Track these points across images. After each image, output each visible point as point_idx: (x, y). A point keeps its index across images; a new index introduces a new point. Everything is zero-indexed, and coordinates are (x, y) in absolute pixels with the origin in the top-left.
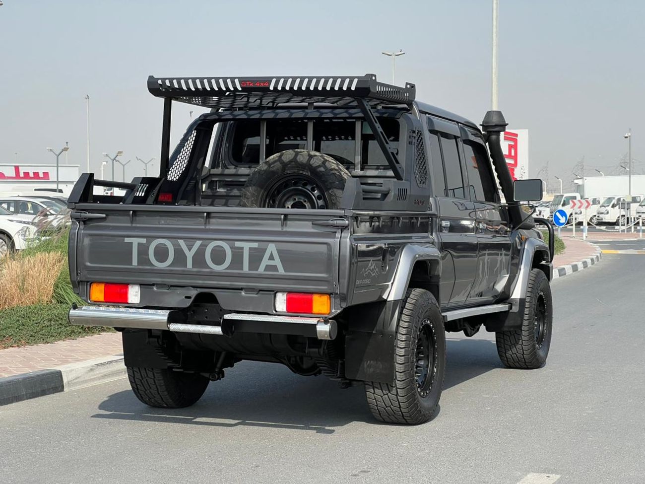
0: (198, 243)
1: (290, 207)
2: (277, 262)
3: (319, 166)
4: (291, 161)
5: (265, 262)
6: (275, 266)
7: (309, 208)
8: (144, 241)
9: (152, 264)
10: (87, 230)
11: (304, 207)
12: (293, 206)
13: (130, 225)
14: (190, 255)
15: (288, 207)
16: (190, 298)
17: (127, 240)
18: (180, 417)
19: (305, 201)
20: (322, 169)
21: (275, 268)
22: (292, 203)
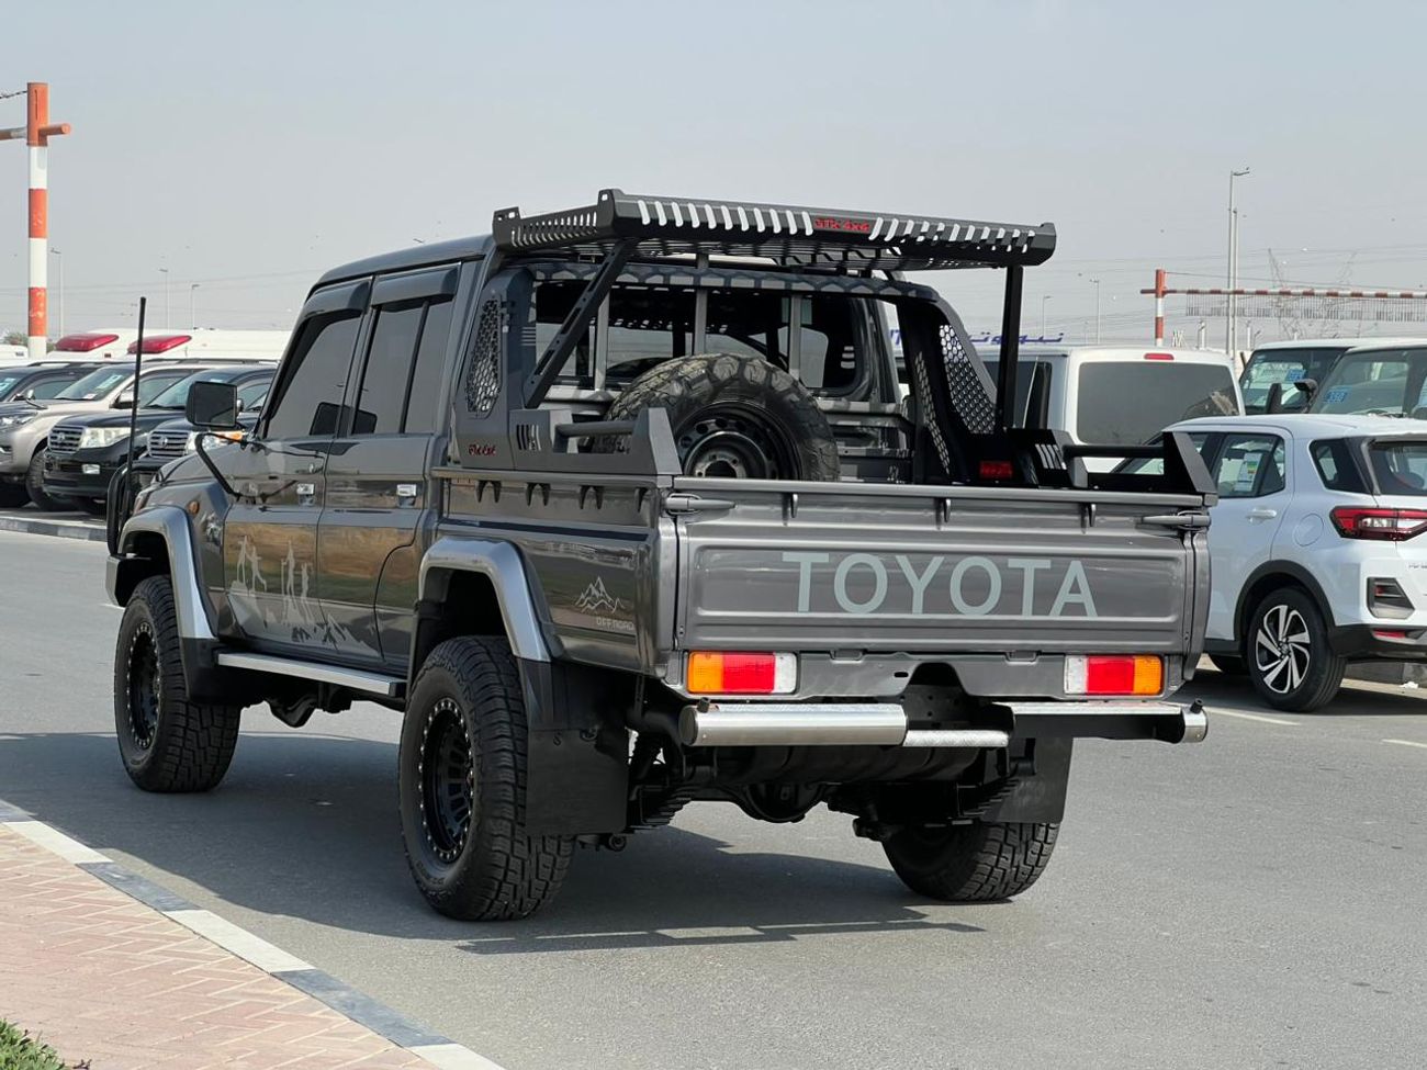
0: (937, 561)
1: (704, 473)
2: (1085, 597)
3: (788, 391)
4: (732, 379)
5: (1064, 596)
6: (1081, 606)
7: (743, 478)
8: (824, 558)
9: (839, 606)
10: (693, 535)
11: (733, 475)
12: (710, 473)
13: (780, 524)
14: (919, 586)
15: (700, 474)
16: (905, 675)
17: (788, 557)
18: (621, 934)
19: (734, 462)
20: (795, 398)
21: (1078, 609)
22: (708, 465)
